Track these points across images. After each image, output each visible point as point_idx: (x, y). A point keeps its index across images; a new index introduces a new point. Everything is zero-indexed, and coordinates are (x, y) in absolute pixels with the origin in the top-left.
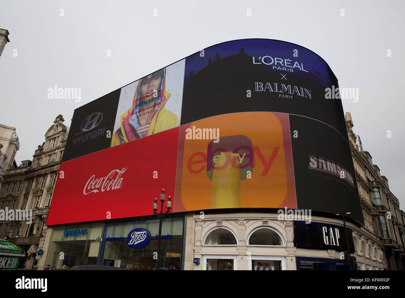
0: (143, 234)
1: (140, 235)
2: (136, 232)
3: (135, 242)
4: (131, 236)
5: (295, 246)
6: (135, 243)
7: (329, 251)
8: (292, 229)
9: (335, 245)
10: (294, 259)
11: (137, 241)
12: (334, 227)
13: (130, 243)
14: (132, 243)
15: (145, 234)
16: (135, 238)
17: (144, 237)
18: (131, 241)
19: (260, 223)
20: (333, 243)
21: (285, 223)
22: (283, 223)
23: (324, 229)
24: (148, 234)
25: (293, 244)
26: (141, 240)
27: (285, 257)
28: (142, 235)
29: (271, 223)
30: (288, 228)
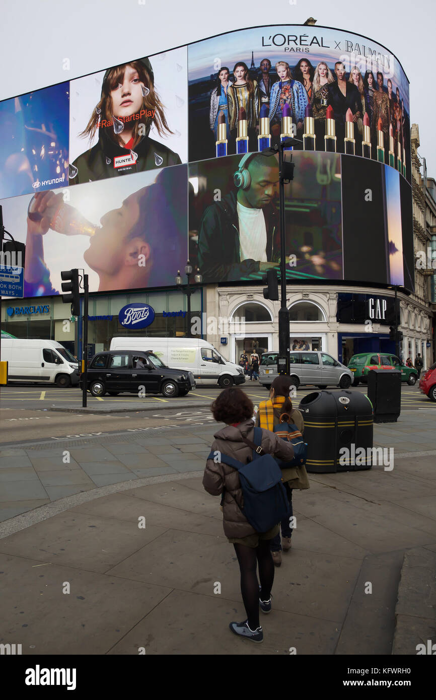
0: (144, 312)
1: (140, 312)
2: (132, 309)
3: (132, 321)
4: (125, 314)
5: (337, 321)
6: (133, 323)
7: (374, 325)
8: (335, 302)
9: (380, 318)
10: (336, 335)
11: (136, 319)
12: (381, 298)
13: (125, 322)
14: (127, 322)
15: (146, 310)
16: (131, 316)
17: (146, 314)
18: (126, 320)
19: (299, 296)
20: (378, 317)
21: (328, 295)
22: (326, 296)
23: (371, 301)
24: (151, 310)
25: (335, 319)
26: (141, 318)
27: (326, 333)
28: (142, 313)
29: (312, 297)
30: (331, 302)
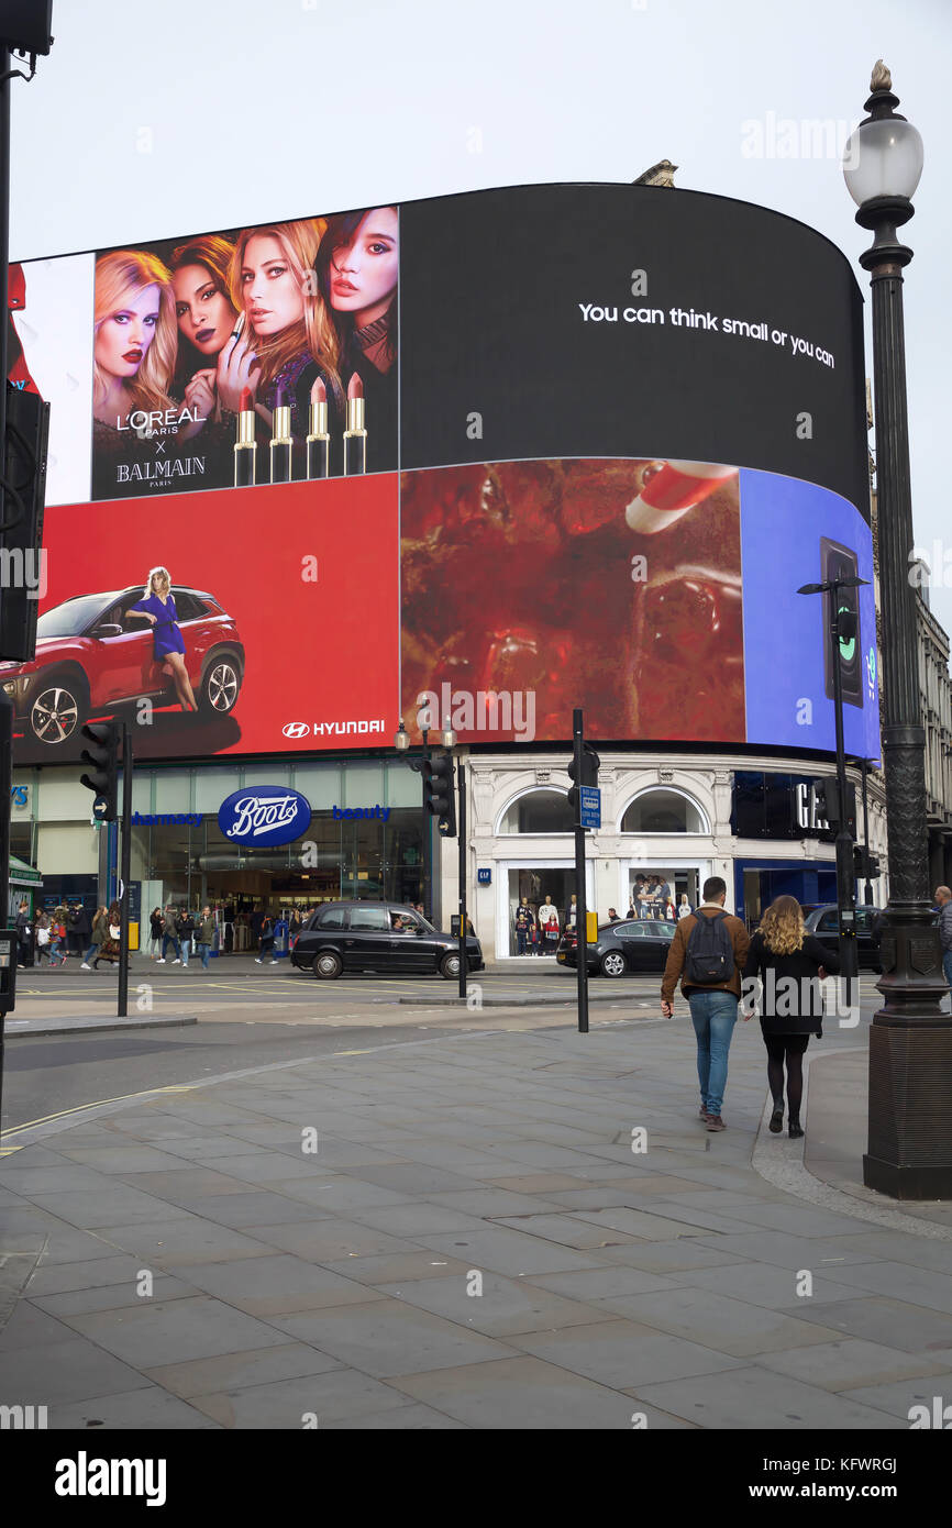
0: (284, 806)
1: (274, 807)
2: (254, 799)
3: (253, 828)
4: (237, 810)
5: (733, 834)
6: (256, 832)
7: (806, 841)
8: (728, 792)
9: (820, 827)
10: (730, 864)
11: (264, 824)
13: (236, 830)
14: (240, 830)
15: (290, 804)
16: (253, 815)
18: (238, 825)
19: (651, 778)
20: (816, 824)
21: (712, 776)
22: (708, 777)
23: (801, 790)
24: (302, 803)
25: (728, 829)
26: (277, 820)
27: (710, 860)
28: (279, 809)
29: (679, 779)
30: (719, 790)
